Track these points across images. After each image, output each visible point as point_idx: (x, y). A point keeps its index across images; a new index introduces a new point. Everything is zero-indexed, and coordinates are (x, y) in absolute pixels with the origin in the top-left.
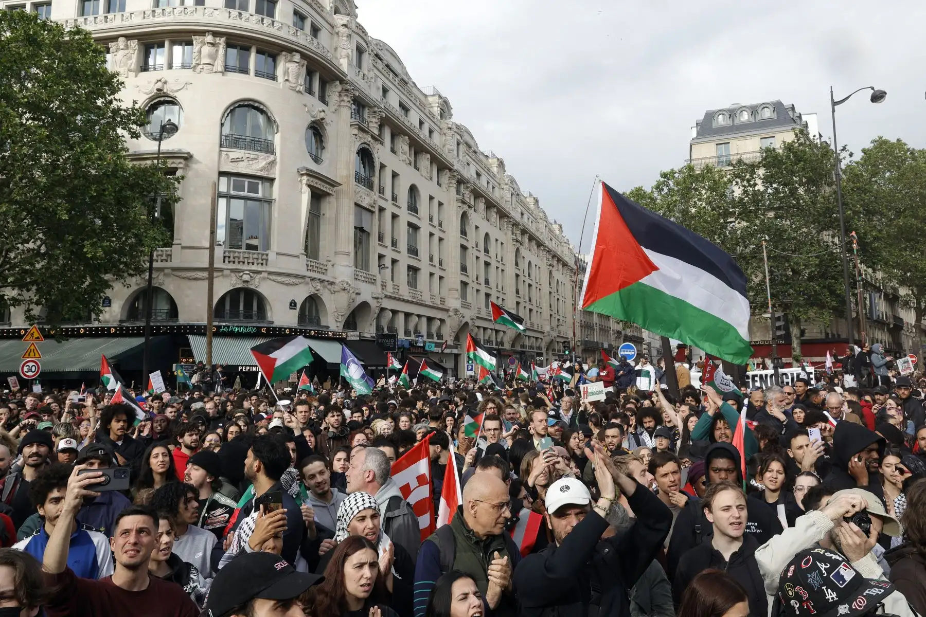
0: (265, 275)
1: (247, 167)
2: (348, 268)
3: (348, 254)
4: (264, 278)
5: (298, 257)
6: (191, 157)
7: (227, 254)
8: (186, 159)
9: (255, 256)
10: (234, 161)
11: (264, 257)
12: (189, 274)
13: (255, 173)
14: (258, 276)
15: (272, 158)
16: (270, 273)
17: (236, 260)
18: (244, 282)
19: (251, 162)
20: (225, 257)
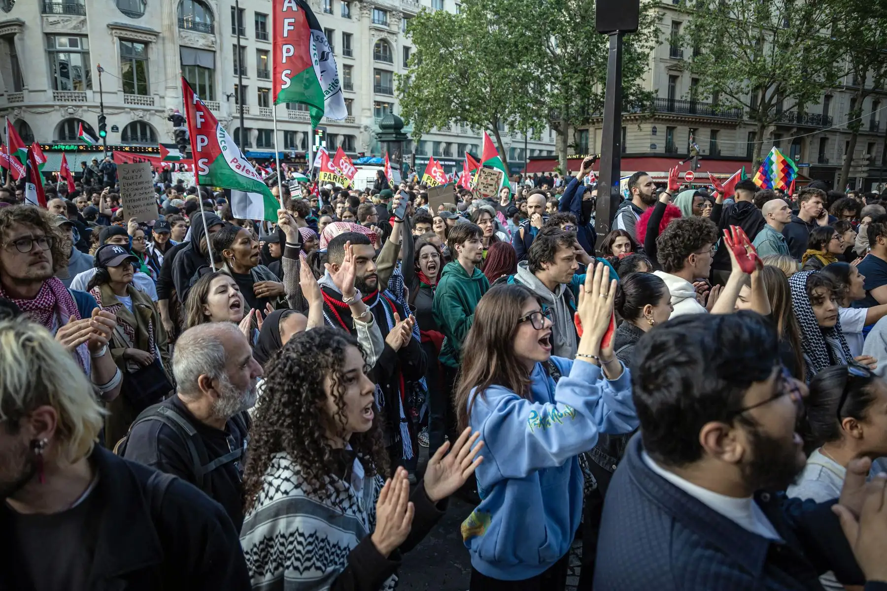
0: (85, 108)
1: (63, 27)
2: (174, 99)
3: (176, 88)
4: (85, 111)
5: (116, 93)
6: (24, 23)
7: (56, 95)
8: (20, 25)
9: (69, 95)
10: (52, 24)
11: (84, 95)
12: (34, 110)
13: (69, 32)
14: (81, 109)
15: (82, 17)
16: (89, 107)
17: (70, 99)
18: (70, 114)
19: (66, 23)
20: (54, 97)
